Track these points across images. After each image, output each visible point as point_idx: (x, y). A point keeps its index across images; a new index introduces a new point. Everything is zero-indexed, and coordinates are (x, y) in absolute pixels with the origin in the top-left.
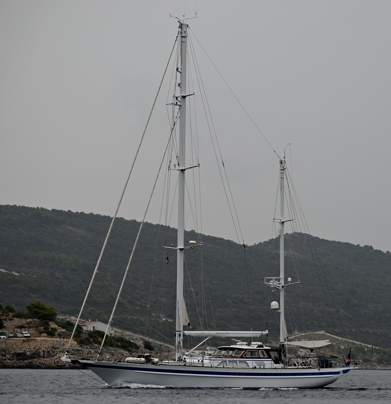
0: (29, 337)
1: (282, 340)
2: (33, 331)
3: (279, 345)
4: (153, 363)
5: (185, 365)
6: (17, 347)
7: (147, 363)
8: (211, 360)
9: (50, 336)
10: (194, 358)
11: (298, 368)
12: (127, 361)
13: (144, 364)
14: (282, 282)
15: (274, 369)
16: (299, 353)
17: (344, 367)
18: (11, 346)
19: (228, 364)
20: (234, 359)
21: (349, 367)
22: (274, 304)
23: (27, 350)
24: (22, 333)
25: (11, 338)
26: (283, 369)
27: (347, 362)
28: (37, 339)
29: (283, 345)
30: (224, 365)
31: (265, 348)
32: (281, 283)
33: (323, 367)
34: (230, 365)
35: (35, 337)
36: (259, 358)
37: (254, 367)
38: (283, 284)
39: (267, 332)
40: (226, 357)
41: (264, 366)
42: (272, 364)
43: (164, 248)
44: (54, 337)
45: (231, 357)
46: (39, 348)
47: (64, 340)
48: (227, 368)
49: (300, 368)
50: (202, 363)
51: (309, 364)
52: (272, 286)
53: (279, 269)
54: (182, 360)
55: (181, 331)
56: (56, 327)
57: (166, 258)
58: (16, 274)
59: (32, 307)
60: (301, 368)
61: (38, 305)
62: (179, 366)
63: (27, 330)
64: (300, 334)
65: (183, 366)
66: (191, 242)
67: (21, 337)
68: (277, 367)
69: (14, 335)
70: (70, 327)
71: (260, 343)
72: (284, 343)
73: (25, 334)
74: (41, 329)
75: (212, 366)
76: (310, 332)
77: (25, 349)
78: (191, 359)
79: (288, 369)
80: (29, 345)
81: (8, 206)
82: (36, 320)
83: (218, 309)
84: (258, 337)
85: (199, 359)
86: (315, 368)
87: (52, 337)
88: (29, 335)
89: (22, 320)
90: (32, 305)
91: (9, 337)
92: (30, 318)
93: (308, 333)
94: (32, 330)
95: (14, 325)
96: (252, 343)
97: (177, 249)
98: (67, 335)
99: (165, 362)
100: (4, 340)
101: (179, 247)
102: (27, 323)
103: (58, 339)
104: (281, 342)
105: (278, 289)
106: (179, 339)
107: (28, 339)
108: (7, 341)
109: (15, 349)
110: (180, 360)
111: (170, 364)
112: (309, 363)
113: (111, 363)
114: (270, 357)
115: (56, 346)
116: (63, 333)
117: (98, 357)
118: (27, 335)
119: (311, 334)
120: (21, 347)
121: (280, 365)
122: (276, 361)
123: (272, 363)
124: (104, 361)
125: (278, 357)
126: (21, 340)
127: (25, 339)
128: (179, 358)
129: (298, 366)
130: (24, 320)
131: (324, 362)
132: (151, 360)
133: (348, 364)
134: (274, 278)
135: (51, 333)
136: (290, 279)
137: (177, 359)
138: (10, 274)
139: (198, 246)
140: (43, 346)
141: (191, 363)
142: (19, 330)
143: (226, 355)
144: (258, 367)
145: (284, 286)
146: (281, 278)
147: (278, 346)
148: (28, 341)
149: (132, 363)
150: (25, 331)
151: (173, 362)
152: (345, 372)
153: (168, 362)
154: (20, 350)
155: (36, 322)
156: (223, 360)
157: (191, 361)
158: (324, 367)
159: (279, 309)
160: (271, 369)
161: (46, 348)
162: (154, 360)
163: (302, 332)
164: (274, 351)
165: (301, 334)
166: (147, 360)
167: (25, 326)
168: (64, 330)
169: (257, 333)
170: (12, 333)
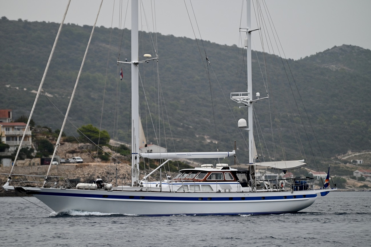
0: (82, 162)
1: (251, 161)
2: (86, 156)
3: (249, 166)
4: (106, 189)
5: (141, 191)
6: (70, 174)
7: (99, 189)
8: (170, 184)
9: (104, 161)
10: (151, 182)
11: (268, 192)
12: (78, 187)
13: (95, 190)
14: (250, 97)
15: (241, 192)
16: (355, 174)
17: (321, 189)
18: (63, 173)
19: (189, 188)
20: (196, 183)
21: (327, 189)
22: (242, 122)
23: (81, 176)
24: (74, 159)
25: (63, 164)
26: (251, 192)
27: (325, 184)
28: (91, 165)
29: (253, 167)
30: (185, 189)
31: (231, 169)
32: (249, 99)
33: (297, 190)
34: (191, 189)
35: (88, 162)
36: (225, 181)
37: (218, 191)
38: (251, 100)
39: (234, 152)
40: (187, 180)
41: (229, 190)
42: (239, 188)
43: (118, 63)
44: (108, 162)
45: (194, 180)
46: (93, 174)
47: (119, 165)
48: (188, 192)
49: (270, 192)
50: (160, 188)
51: (281, 187)
52: (239, 102)
53: (247, 83)
54: (138, 185)
55: (137, 153)
56: (109, 151)
57: (120, 74)
58: (49, 95)
59: (84, 130)
60: (272, 192)
61: (90, 128)
62: (136, 191)
63: (79, 155)
64: (354, 154)
65: (139, 191)
66: (146, 55)
67: (73, 163)
68: (244, 191)
69: (66, 160)
70: (125, 151)
71: (226, 165)
72: (253, 164)
73: (78, 159)
74: (94, 154)
75: (172, 191)
76: (365, 152)
77: (79, 175)
78: (148, 183)
79: (257, 192)
80: (82, 171)
81: (36, 23)
82: (88, 144)
83: (265, 129)
84: (224, 158)
85: (157, 184)
86: (288, 191)
87: (106, 162)
88: (82, 160)
89: (74, 144)
90: (83, 128)
91: (61, 163)
92: (82, 142)
93: (363, 153)
94: (84, 155)
95: (65, 150)
96: (217, 165)
97: (131, 64)
98: (122, 159)
99: (120, 187)
100: (56, 166)
101: (133, 62)
102: (79, 148)
103: (113, 164)
104: (250, 164)
105: (246, 105)
106: (135, 162)
107: (81, 165)
108: (59, 167)
109: (67, 175)
110: (136, 184)
111: (124, 190)
112: (281, 185)
113: (59, 190)
114: (236, 179)
115: (111, 172)
116: (118, 157)
117: (44, 184)
118: (79, 160)
119: (366, 154)
120: (74, 173)
121: (248, 189)
122: (244, 185)
123: (239, 186)
124: (51, 188)
125: (247, 180)
126: (73, 165)
127: (77, 164)
128: (135, 182)
129: (269, 188)
130: (75, 144)
131: (298, 184)
132: (104, 185)
133: (326, 186)
134: (241, 93)
135: (105, 158)
136: (258, 94)
137: (133, 184)
138: (43, 95)
139: (153, 59)
140: (97, 172)
141: (148, 188)
142: (71, 155)
143: (188, 179)
144: (222, 191)
145: (252, 102)
146: (249, 93)
147: (247, 167)
148: (81, 166)
149: (83, 189)
150: (77, 156)
151: (129, 187)
152: (323, 194)
153: (122, 188)
154: (73, 176)
155: (89, 146)
156: (184, 184)
157: (147, 186)
158: (299, 189)
159: (247, 127)
160: (237, 192)
161: (100, 173)
162: (107, 186)
163: (356, 152)
164: (242, 173)
165: (356, 154)
166: (99, 185)
167: (77, 151)
168: (118, 155)
169: (223, 154)
170: (64, 159)
